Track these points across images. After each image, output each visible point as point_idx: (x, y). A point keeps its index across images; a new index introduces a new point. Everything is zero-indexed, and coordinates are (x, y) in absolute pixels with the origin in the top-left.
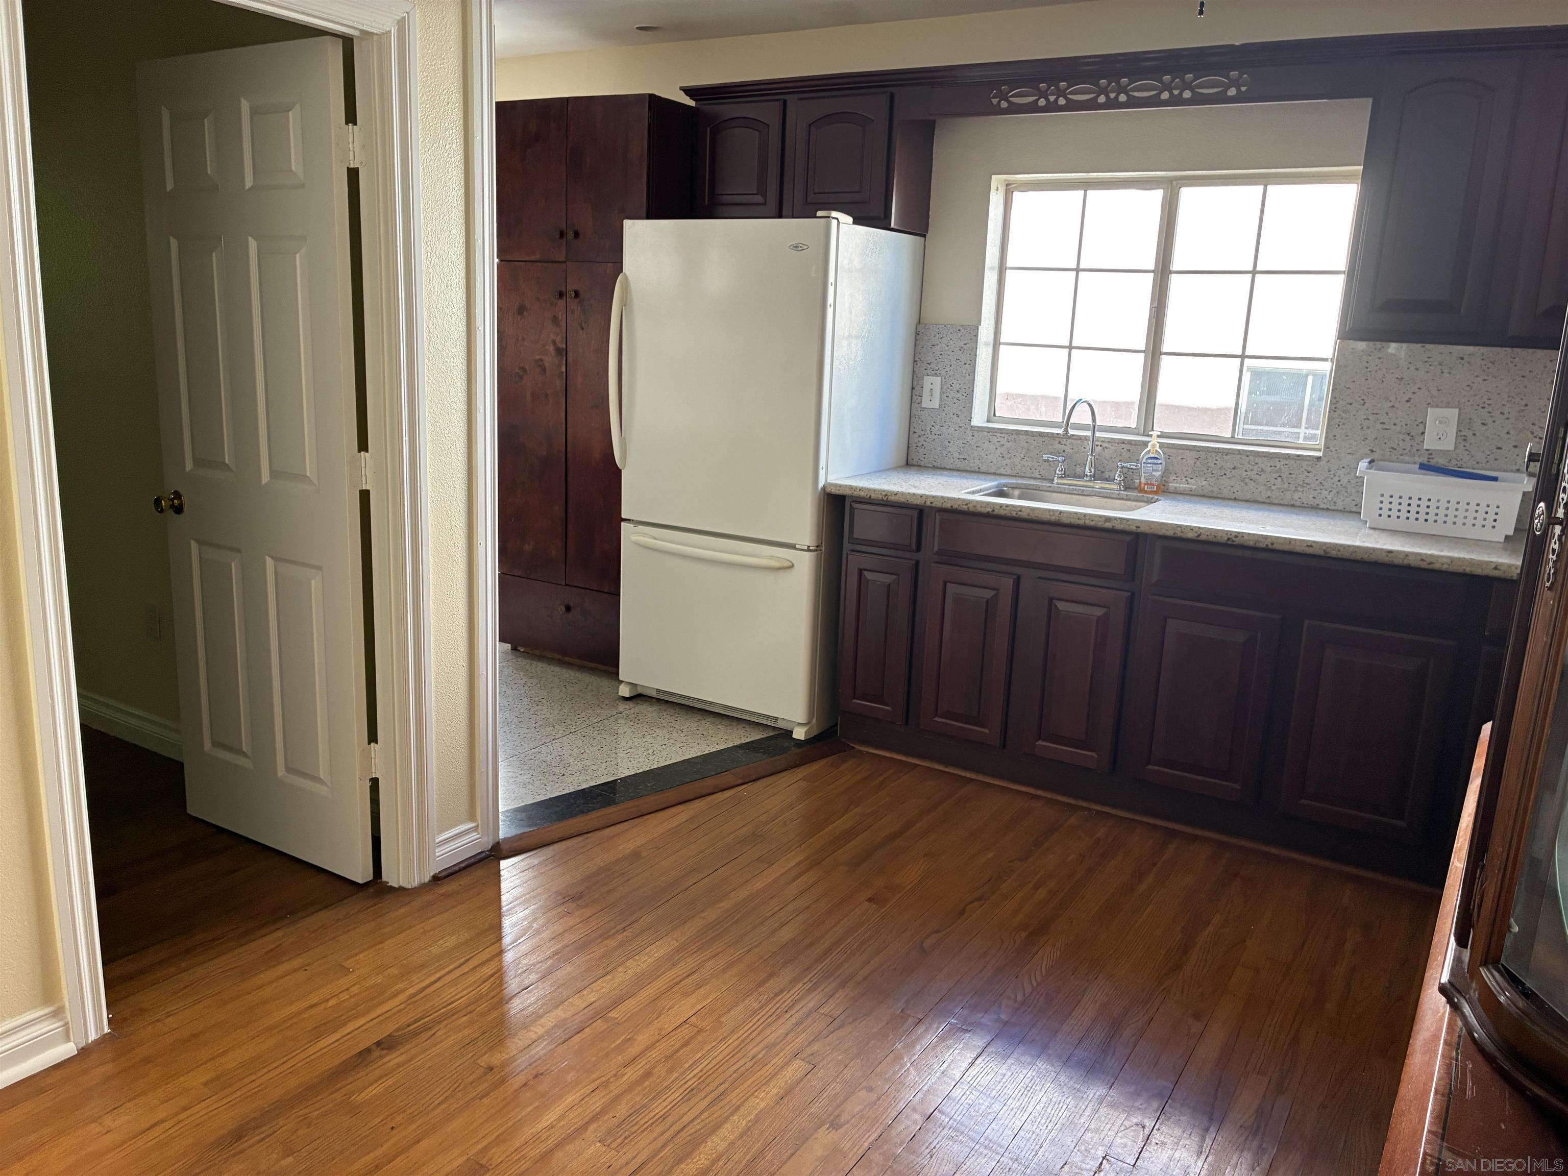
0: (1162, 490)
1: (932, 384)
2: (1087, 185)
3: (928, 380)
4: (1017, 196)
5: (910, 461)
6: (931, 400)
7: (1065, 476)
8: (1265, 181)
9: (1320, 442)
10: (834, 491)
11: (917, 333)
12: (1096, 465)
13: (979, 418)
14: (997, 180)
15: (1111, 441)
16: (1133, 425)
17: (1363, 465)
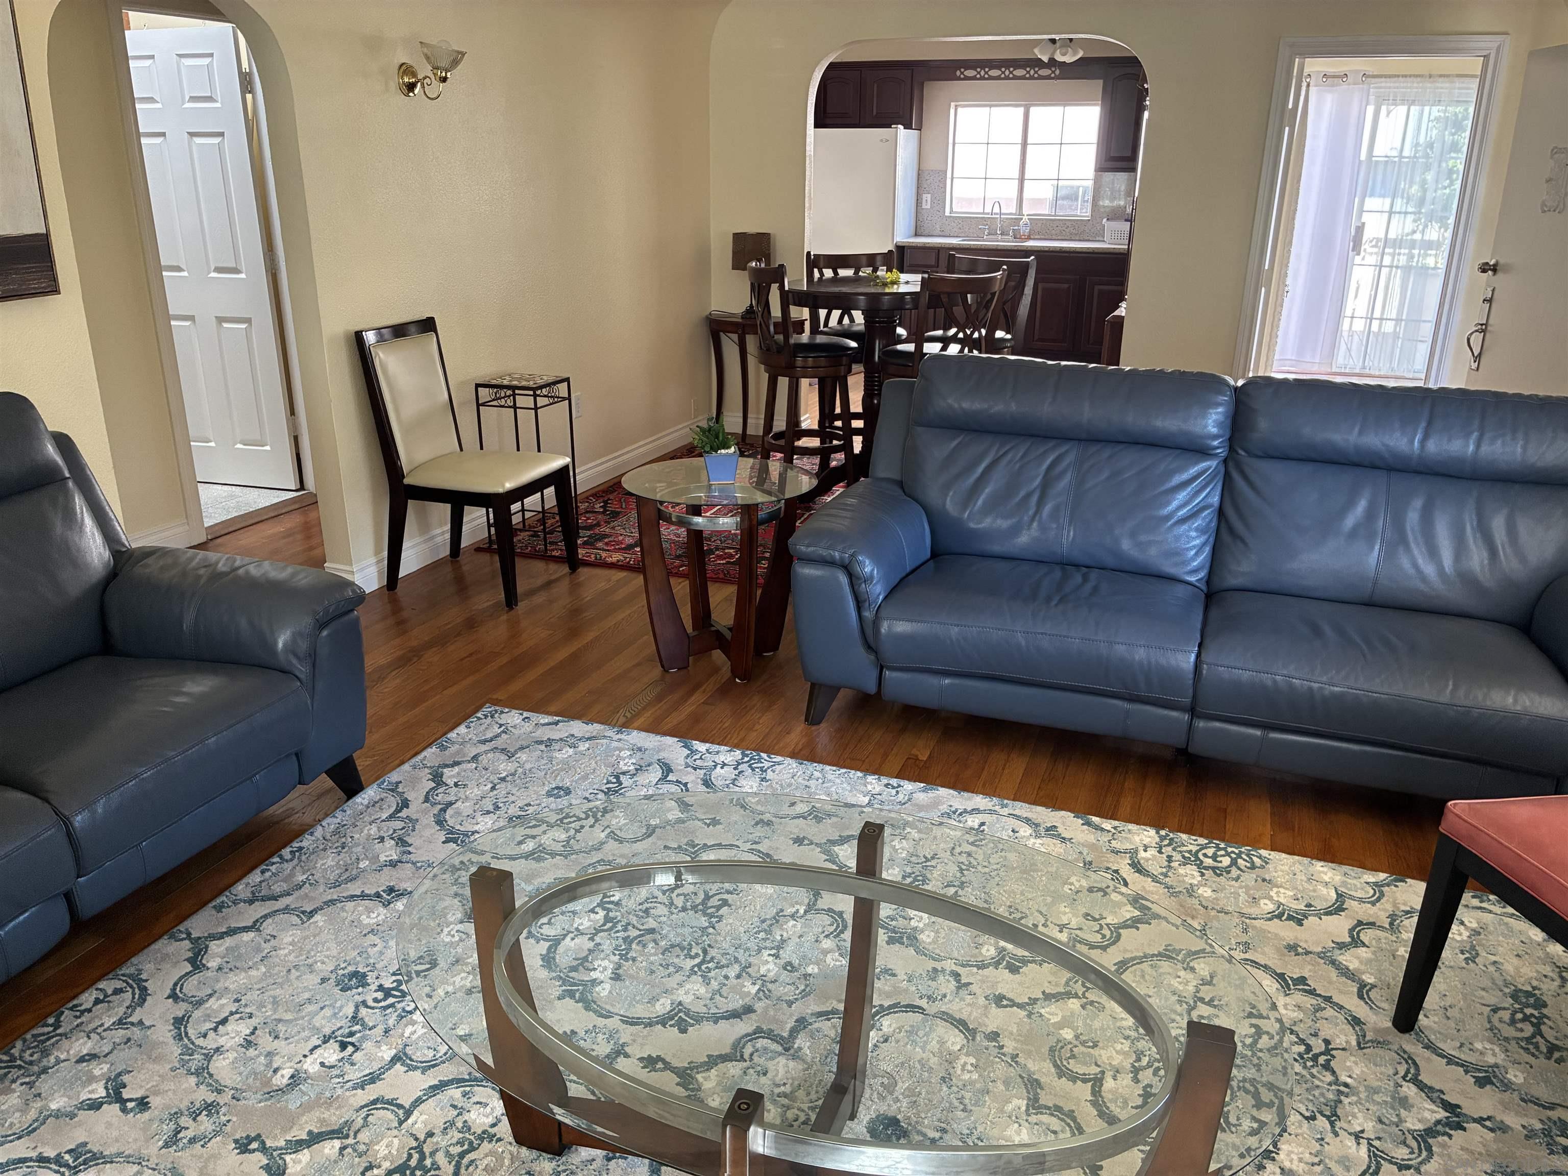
0: (1029, 238)
1: (927, 197)
2: (991, 106)
3: (924, 196)
4: (959, 110)
5: (919, 232)
6: (926, 205)
7: (989, 234)
8: (1065, 106)
9: (1089, 214)
10: (900, 244)
11: (919, 175)
12: (1001, 228)
13: (947, 213)
14: (953, 104)
15: (1007, 219)
16: (1014, 212)
17: (1105, 220)
